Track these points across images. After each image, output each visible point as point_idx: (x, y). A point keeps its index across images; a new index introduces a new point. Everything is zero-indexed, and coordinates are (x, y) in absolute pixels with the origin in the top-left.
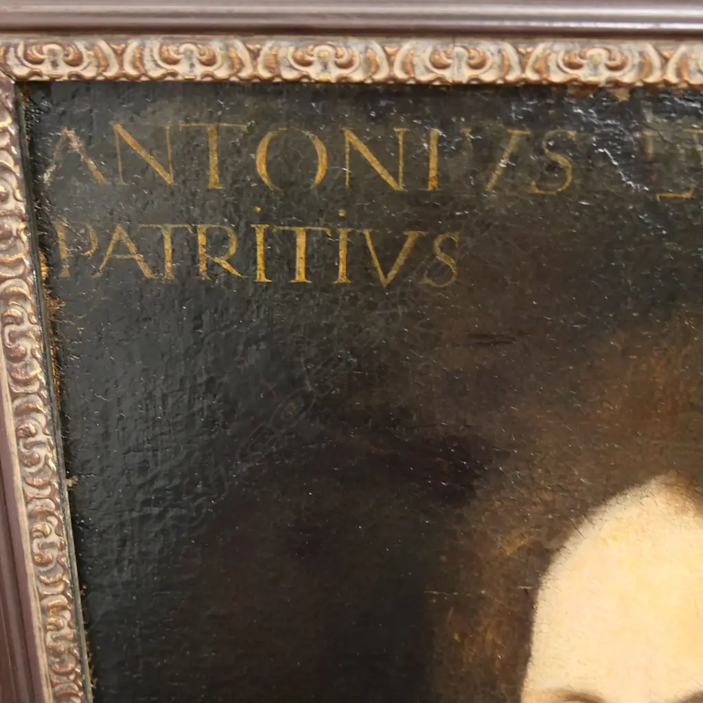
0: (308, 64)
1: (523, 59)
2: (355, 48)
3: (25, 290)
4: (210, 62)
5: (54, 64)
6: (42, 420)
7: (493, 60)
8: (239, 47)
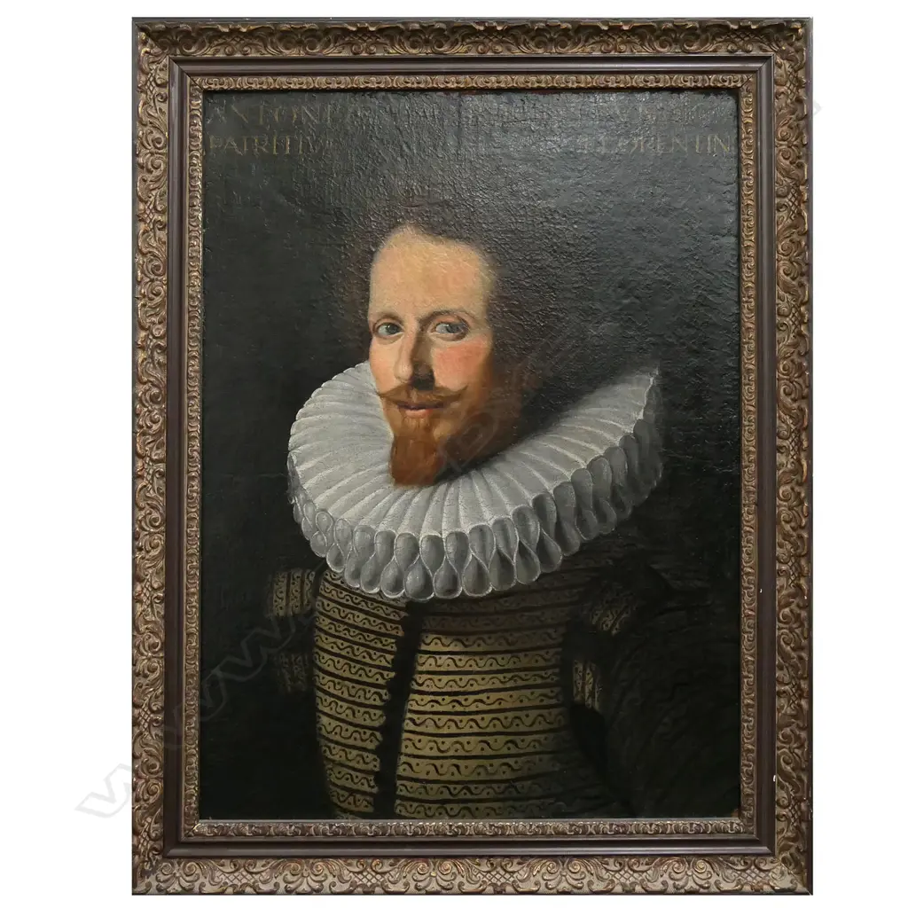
0: (290, 83)
1: (352, 80)
2: (304, 79)
3: (199, 155)
4: (262, 83)
5: (216, 85)
6: (198, 201)
7: (343, 81)
8: (270, 79)
